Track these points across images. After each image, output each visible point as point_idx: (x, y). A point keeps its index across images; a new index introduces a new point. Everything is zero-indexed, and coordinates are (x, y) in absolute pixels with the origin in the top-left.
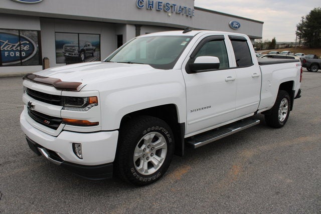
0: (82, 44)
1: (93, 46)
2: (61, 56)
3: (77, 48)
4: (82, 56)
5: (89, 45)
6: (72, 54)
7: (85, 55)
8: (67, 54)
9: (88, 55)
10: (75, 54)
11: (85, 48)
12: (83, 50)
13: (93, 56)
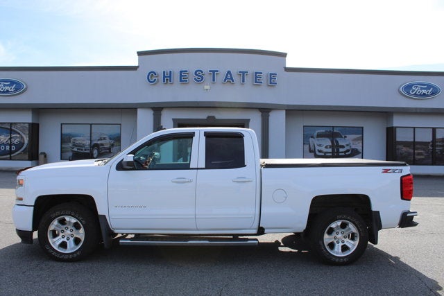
0: (95, 137)
1: (110, 139)
2: (68, 151)
3: (88, 142)
4: (95, 152)
5: (104, 139)
6: (82, 150)
7: (98, 152)
8: (75, 150)
9: (104, 151)
10: (85, 150)
11: (99, 142)
12: (96, 145)
13: (110, 152)
